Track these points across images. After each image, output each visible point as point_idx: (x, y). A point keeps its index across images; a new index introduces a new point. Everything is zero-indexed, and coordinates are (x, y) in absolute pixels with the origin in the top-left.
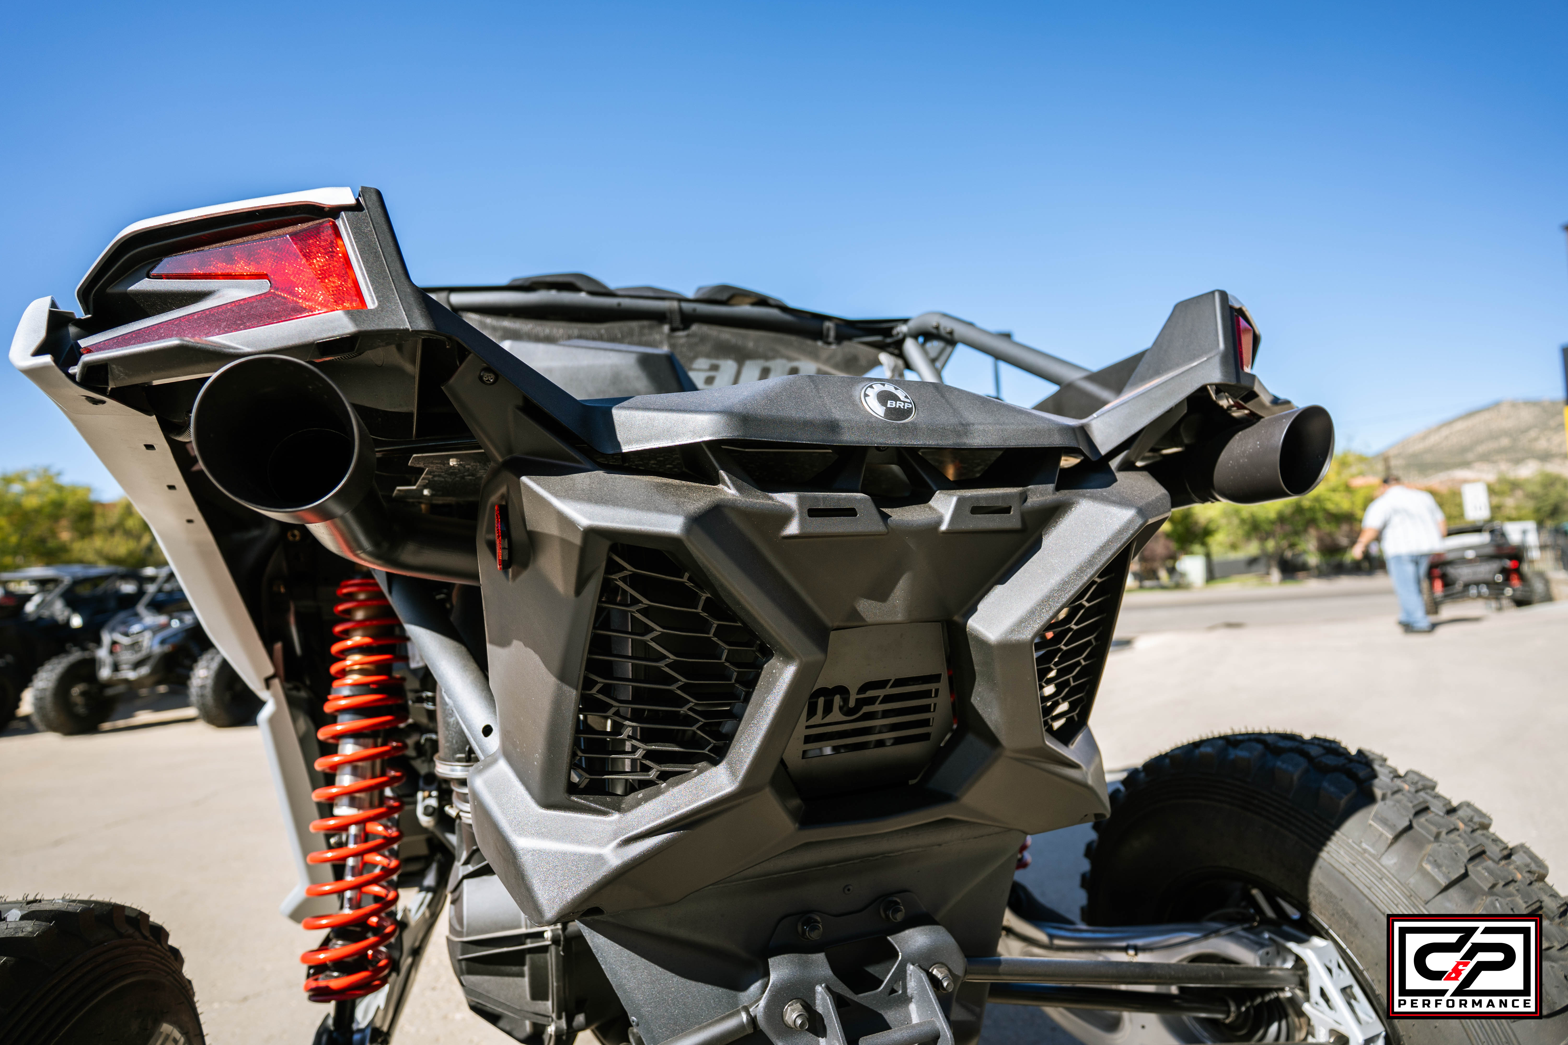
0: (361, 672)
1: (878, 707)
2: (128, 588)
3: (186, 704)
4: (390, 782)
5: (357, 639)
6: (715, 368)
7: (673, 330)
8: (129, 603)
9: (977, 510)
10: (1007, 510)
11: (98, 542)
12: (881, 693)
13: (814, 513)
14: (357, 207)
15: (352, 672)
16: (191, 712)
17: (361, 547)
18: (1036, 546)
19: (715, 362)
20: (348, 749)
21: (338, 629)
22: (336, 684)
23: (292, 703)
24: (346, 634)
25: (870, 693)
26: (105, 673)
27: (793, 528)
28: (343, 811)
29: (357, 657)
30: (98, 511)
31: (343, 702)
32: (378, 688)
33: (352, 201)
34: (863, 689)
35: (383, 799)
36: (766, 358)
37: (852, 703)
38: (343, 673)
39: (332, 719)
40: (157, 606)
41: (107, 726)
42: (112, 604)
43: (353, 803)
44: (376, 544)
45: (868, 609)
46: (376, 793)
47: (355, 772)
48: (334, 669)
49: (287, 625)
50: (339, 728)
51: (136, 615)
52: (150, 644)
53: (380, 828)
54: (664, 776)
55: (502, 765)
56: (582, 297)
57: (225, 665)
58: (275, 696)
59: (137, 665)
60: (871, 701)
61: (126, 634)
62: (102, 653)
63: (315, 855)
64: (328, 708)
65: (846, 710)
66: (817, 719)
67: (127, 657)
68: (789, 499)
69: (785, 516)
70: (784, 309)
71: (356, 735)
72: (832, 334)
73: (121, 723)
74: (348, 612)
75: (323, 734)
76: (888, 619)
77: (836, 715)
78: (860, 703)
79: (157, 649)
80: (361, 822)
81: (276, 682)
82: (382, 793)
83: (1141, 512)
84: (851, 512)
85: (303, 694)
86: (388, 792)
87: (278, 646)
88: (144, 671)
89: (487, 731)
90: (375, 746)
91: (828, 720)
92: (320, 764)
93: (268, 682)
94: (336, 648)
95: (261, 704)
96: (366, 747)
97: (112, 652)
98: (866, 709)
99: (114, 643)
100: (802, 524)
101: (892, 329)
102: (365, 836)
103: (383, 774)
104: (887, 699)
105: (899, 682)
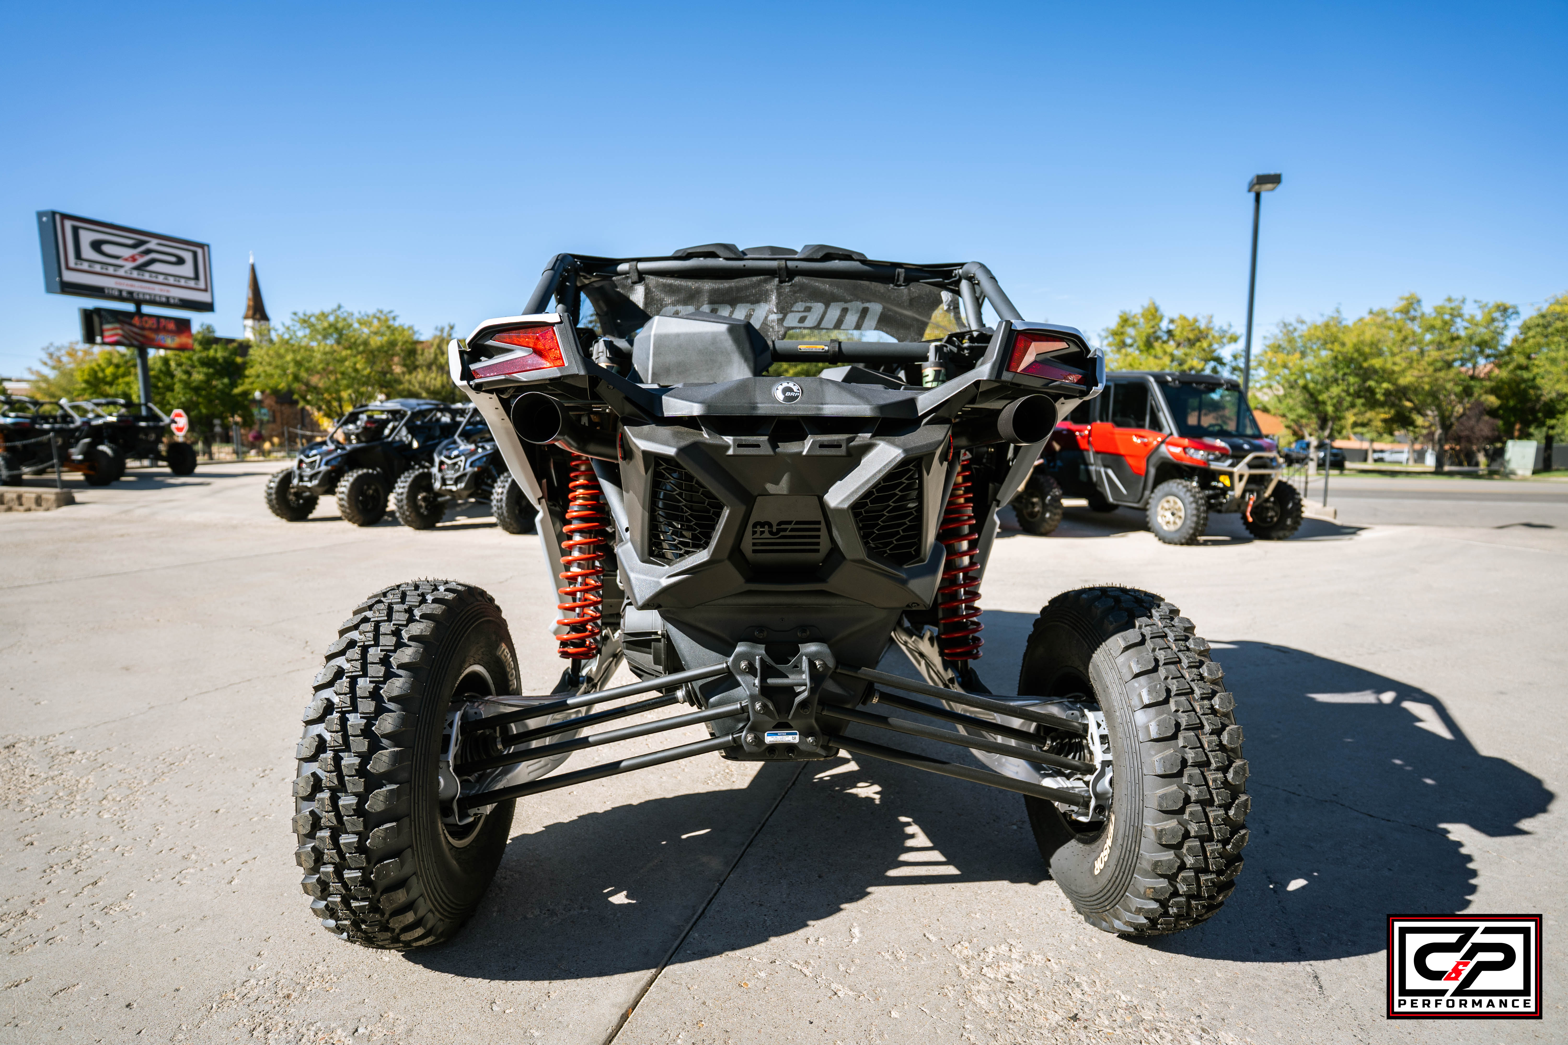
0: (583, 498)
1: (787, 533)
2: (446, 419)
3: (491, 515)
4: (597, 557)
5: (581, 481)
6: (808, 309)
7: (781, 282)
8: (448, 430)
9: (822, 446)
10: (840, 446)
11: (420, 375)
12: (790, 527)
13: (739, 446)
14: (561, 322)
15: (579, 498)
16: (493, 520)
17: (572, 446)
18: (858, 463)
19: (808, 304)
20: (577, 538)
21: (572, 475)
22: (571, 504)
23: (551, 512)
24: (576, 478)
25: (783, 526)
26: (437, 485)
27: (730, 452)
28: (575, 569)
29: (581, 491)
30: (419, 347)
31: (575, 514)
32: (592, 508)
33: (559, 320)
34: (780, 524)
35: (594, 567)
36: (846, 302)
37: (774, 530)
38: (575, 498)
39: (569, 522)
40: (467, 436)
41: (439, 525)
42: (438, 433)
43: (579, 566)
44: (578, 443)
45: (770, 487)
46: (591, 562)
47: (580, 550)
48: (571, 496)
49: (550, 468)
50: (572, 527)
51: (455, 442)
52: (465, 466)
53: (593, 582)
54: (687, 553)
55: (629, 545)
56: (720, 262)
57: (514, 483)
58: (543, 508)
59: (457, 481)
60: (785, 530)
61: (449, 458)
62: (435, 470)
63: (562, 589)
64: (568, 516)
65: (771, 532)
66: (757, 535)
67: (451, 474)
68: (729, 440)
69: (727, 447)
70: (864, 261)
71: (580, 531)
72: (902, 278)
73: (448, 524)
74: (577, 465)
75: (565, 529)
76: (780, 493)
77: (767, 535)
78: (779, 531)
79: (469, 469)
80: (585, 576)
81: (543, 501)
82: (594, 563)
83: (905, 451)
84: (758, 446)
85: (558, 509)
86: (597, 564)
87: (544, 481)
88: (462, 485)
89: (627, 530)
90: (590, 538)
91: (762, 536)
92: (565, 544)
93: (539, 499)
94: (571, 485)
95: (537, 512)
96: (585, 538)
97: (440, 470)
98: (782, 534)
99: (442, 463)
100: (734, 451)
101: (952, 271)
102: (585, 583)
103: (594, 553)
104: (792, 530)
105: (797, 523)
